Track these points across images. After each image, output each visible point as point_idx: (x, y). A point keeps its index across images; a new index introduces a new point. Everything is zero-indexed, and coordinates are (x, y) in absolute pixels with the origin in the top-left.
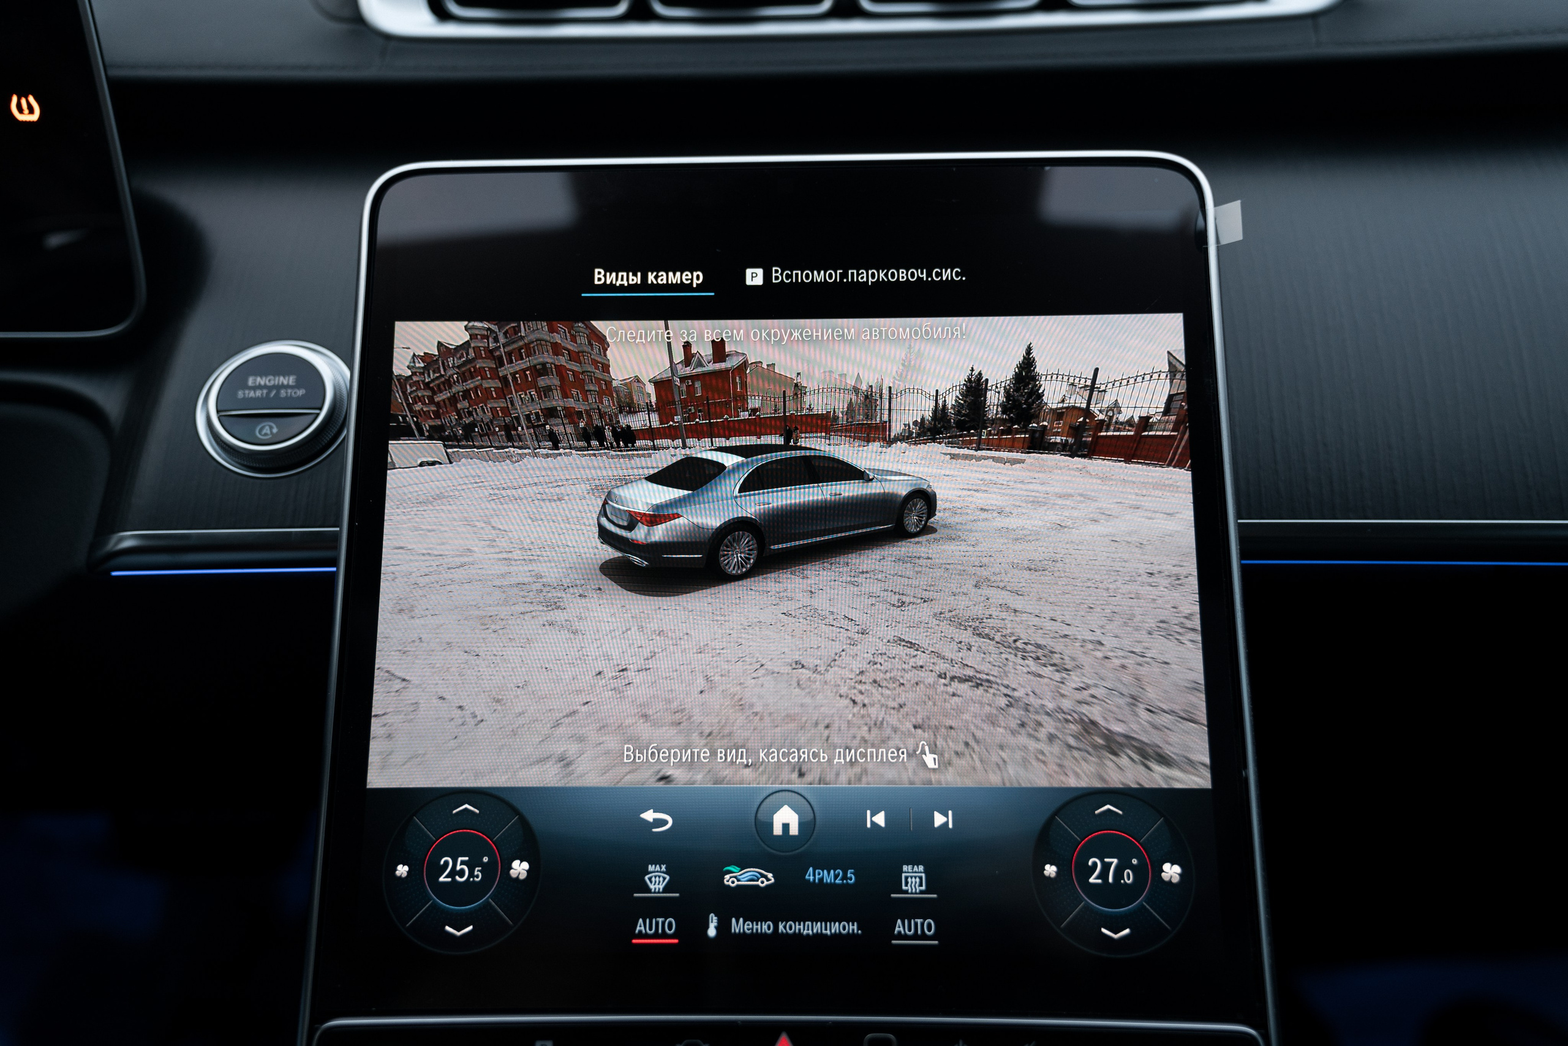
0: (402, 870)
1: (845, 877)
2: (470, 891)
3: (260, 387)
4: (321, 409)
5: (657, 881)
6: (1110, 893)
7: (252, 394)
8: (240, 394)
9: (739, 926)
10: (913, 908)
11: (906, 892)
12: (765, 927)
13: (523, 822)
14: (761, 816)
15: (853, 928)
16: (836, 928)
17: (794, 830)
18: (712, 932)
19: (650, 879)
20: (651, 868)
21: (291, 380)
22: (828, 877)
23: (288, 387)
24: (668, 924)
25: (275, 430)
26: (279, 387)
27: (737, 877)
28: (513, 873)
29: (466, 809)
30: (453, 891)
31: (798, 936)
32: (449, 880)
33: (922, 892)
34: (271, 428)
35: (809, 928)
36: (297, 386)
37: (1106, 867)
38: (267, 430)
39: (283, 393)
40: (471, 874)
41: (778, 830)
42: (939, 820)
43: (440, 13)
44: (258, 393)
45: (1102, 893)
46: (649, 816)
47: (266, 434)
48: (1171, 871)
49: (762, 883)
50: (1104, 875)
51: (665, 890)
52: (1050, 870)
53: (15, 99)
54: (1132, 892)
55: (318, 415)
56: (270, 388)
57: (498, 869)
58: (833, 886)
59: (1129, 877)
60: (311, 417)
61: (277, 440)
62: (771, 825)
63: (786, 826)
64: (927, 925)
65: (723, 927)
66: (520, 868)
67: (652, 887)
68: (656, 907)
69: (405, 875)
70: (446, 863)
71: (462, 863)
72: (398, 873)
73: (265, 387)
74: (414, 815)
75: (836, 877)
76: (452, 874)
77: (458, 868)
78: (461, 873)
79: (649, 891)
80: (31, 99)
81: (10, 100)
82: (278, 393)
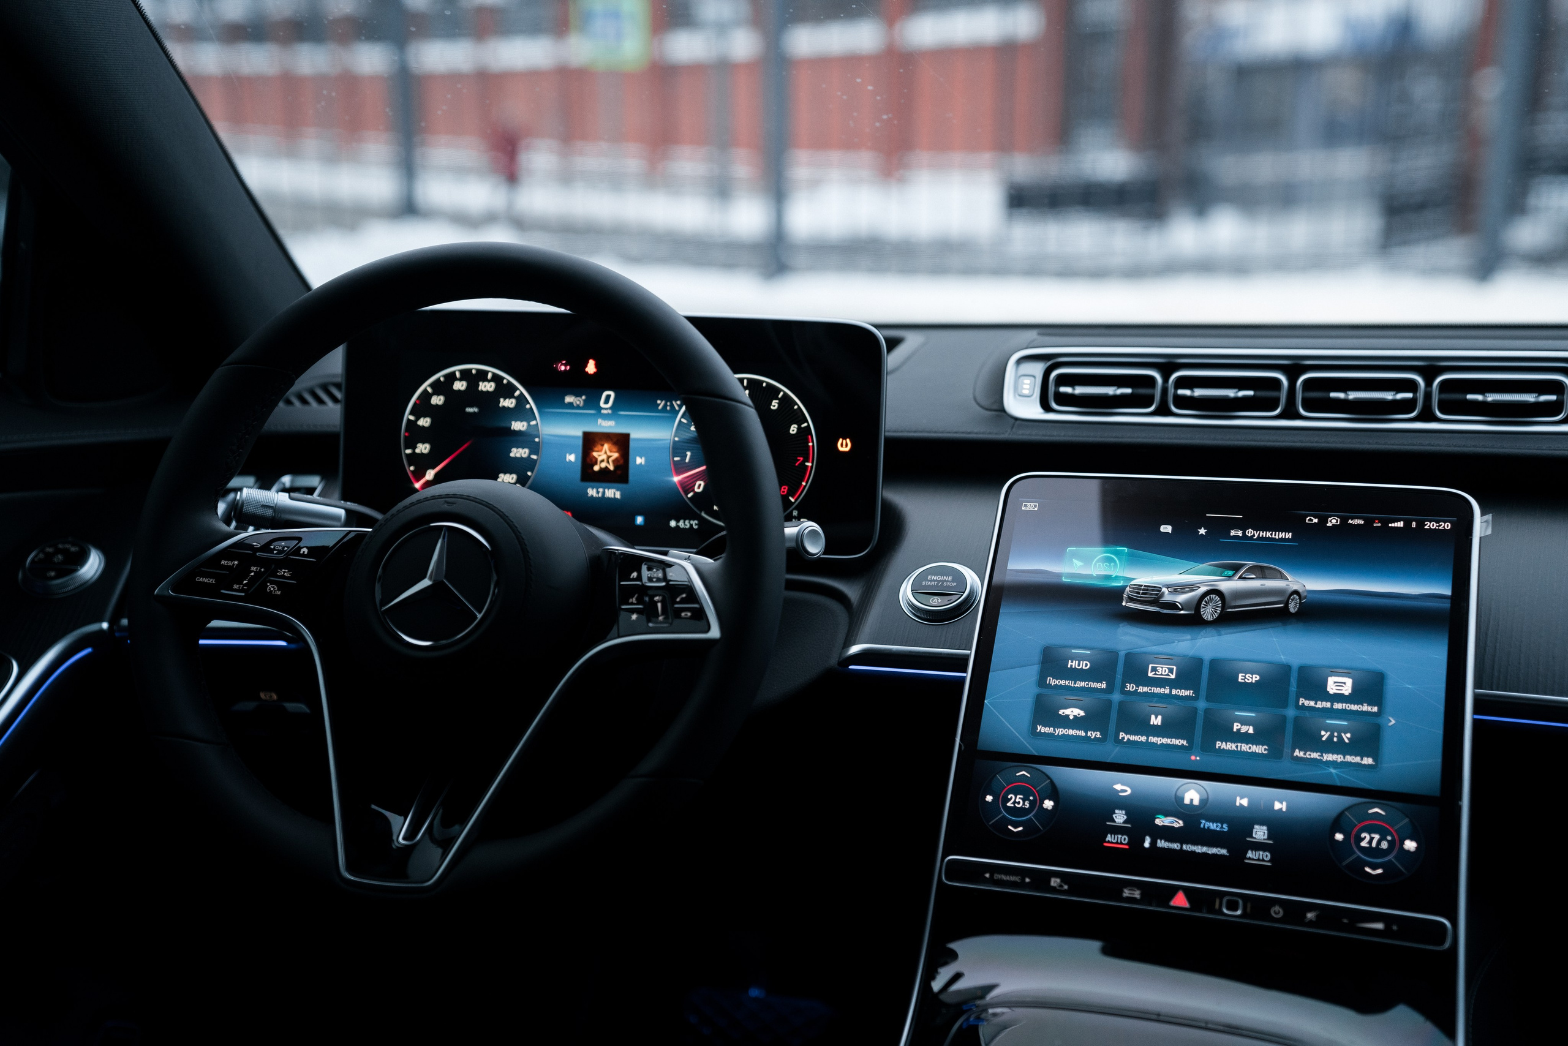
0: (989, 798)
1: (1222, 827)
2: (1022, 812)
3: (934, 580)
4: (964, 593)
5: (1120, 817)
6: (1374, 851)
7: (929, 583)
8: (924, 583)
9: (1161, 844)
10: (1258, 846)
11: (1255, 838)
12: (1176, 846)
13: (1052, 783)
14: (1178, 794)
15: (1224, 852)
16: (1214, 851)
17: (1196, 802)
18: (1147, 844)
19: (1116, 817)
20: (1117, 811)
21: (950, 578)
22: (1213, 826)
23: (948, 581)
24: (1124, 839)
25: (940, 601)
26: (943, 581)
27: (1161, 821)
28: (1045, 806)
29: (1024, 774)
30: (1014, 811)
31: (1193, 852)
32: (1012, 805)
33: (1264, 839)
34: (938, 600)
35: (1199, 849)
36: (953, 581)
37: (1372, 839)
38: (936, 600)
39: (945, 584)
40: (1024, 804)
41: (1187, 801)
42: (1277, 806)
43: (1046, 407)
44: (933, 583)
45: (1369, 851)
46: (1118, 787)
47: (935, 602)
48: (1410, 845)
49: (1176, 825)
50: (1370, 842)
51: (1124, 822)
52: (1339, 837)
53: (841, 440)
54: (1385, 853)
55: (962, 595)
56: (939, 581)
57: (1036, 804)
58: (1215, 831)
59: (1384, 845)
60: (958, 596)
61: (941, 605)
62: (1183, 799)
63: (1192, 800)
64: (1266, 856)
65: (1153, 843)
66: (1048, 804)
67: (1116, 820)
68: (1117, 830)
69: (990, 801)
70: (1011, 798)
71: (1020, 798)
72: (987, 799)
73: (936, 580)
74: (997, 774)
75: (1217, 826)
76: (1015, 802)
77: (1017, 800)
78: (1019, 803)
79: (1114, 822)
80: (848, 440)
81: (838, 440)
82: (943, 584)
